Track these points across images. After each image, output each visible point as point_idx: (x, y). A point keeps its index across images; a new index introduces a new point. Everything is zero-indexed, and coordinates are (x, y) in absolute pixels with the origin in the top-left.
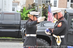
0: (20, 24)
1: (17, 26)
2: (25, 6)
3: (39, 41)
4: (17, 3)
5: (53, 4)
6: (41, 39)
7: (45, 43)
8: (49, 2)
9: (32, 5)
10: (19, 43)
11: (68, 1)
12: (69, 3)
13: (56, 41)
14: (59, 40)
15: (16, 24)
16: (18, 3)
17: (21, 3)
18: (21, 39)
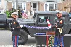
0: (6, 21)
1: (4, 21)
5: (23, 9)
10: (6, 31)
11: (31, 7)
12: (32, 8)
16: (3, 8)
18: (9, 29)
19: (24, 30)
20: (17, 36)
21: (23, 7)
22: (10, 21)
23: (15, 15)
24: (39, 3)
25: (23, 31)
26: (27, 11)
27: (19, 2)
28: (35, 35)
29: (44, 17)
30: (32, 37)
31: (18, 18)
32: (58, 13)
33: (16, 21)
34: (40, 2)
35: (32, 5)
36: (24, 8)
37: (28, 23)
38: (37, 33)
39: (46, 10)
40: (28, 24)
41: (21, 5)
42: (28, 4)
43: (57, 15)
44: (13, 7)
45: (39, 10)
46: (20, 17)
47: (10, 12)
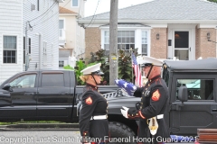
0: (75, 94)
2: (84, 57)
3: (113, 126)
4: (68, 52)
6: (118, 124)
7: (125, 131)
8: (133, 46)
11: (170, 44)
13: (148, 125)
14: (154, 125)
17: (75, 50)
19: (124, 126)
24: (198, 30)
27: (120, 28)
34: (201, 27)
35: (172, 37)
36: (145, 48)
41: (133, 40)
42: (158, 35)
44: (103, 47)
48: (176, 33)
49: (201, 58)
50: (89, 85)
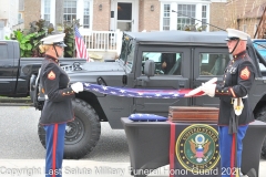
1: (11, 71)
5: (81, 23)
7: (85, 108)
9: (37, 24)
10: (18, 108)
11: (112, 16)
12: (115, 20)
15: (10, 67)
16: (6, 21)
17: (10, 20)
18: (28, 98)
19: (84, 103)
20: (61, 126)
21: (80, 16)
22: (34, 70)
23: (55, 45)
25: (80, 105)
26: (96, 32)
28: (126, 120)
29: (159, 54)
30: (116, 130)
31: (62, 58)
32: (233, 39)
33: (56, 70)
35: (115, 9)
36: (86, 19)
37: (100, 77)
38: (133, 116)
39: (168, 29)
40: (102, 80)
41: (75, 10)
42: (101, 6)
43: (231, 46)
44: (43, 18)
45: (141, 28)
46: (70, 53)
47: (31, 35)
48: (119, 4)
49: (145, 31)
50: (49, 57)
